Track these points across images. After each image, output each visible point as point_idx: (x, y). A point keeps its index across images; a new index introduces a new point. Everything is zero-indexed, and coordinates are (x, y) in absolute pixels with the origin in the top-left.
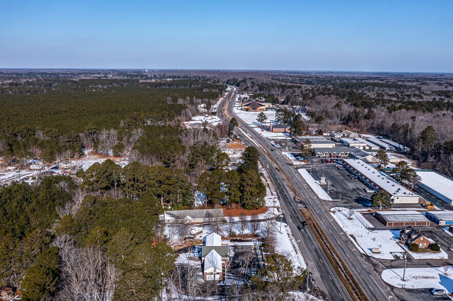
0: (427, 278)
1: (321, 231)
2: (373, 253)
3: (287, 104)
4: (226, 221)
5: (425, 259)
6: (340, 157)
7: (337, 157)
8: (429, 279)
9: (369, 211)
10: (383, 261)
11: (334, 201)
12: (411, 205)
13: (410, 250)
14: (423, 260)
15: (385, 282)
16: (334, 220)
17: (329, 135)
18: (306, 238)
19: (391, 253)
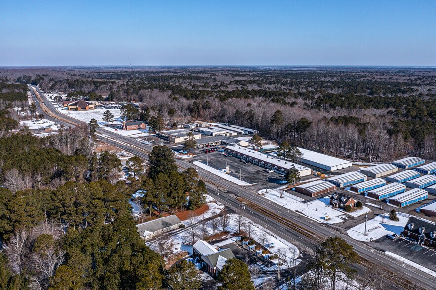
0: (376, 228)
1: (273, 213)
2: (326, 220)
3: (112, 100)
4: (184, 226)
5: (361, 216)
6: (215, 145)
7: (213, 146)
8: (378, 229)
9: (287, 188)
10: (339, 225)
11: (253, 186)
12: (308, 177)
13: (346, 211)
14: (360, 216)
15: (357, 240)
16: (271, 202)
17: (182, 126)
18: (268, 222)
19: (337, 217)
